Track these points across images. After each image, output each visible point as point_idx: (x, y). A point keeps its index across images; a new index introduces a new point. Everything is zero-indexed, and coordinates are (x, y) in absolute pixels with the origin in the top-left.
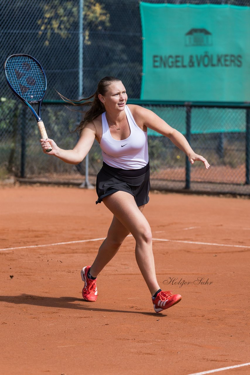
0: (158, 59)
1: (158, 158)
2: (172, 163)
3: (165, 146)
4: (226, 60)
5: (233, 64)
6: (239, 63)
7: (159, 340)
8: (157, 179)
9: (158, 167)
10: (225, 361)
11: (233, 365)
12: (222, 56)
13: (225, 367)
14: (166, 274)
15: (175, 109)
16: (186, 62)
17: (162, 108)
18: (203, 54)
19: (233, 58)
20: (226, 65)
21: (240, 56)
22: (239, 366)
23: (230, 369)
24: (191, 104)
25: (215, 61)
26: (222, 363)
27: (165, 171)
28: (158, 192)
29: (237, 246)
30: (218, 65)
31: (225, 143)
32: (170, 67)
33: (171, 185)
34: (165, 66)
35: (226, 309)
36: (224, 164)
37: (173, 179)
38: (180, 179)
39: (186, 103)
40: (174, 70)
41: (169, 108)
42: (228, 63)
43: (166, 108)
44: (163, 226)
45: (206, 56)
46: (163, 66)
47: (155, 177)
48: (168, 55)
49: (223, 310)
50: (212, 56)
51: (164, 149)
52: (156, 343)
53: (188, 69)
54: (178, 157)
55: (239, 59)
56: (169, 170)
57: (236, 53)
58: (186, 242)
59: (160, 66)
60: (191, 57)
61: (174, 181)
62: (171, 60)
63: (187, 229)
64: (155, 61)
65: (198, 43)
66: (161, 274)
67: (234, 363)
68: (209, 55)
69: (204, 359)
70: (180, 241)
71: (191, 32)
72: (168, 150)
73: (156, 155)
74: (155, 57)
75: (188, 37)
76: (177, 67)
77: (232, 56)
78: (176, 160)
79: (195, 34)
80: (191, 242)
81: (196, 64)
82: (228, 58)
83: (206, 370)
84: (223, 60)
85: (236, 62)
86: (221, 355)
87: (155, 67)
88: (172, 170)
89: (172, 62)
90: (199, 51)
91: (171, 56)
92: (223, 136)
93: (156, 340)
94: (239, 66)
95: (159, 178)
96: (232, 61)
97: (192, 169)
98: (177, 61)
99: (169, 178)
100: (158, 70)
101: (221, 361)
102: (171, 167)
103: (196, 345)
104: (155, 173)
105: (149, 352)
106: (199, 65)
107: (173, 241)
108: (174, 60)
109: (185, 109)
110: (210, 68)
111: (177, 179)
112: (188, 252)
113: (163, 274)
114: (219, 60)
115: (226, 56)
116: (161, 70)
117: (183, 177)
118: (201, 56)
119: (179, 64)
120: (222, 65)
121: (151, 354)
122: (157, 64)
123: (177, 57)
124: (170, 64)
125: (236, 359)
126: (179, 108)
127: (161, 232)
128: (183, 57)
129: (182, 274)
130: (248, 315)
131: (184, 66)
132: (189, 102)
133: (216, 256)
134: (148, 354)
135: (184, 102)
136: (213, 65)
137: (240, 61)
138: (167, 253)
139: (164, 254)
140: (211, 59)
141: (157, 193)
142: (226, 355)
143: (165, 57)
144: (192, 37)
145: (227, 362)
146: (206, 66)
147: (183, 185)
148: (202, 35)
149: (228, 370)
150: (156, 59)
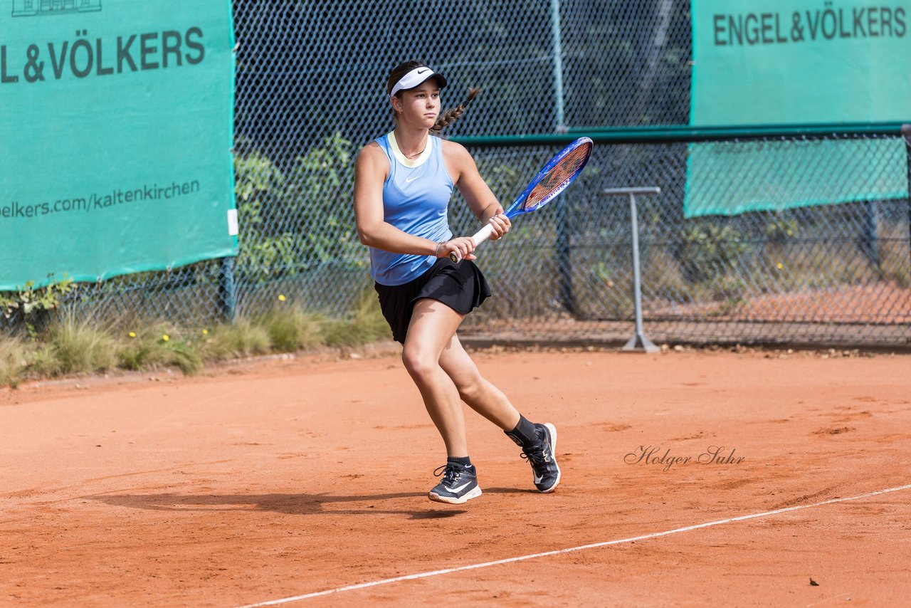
0: (724, 23)
4: (871, 21)
5: (886, 28)
6: (900, 29)
12: (862, 11)
16: (786, 29)
18: (823, 8)
19: (886, 16)
20: (874, 34)
21: (901, 10)
25: (848, 26)
30: (854, 34)
31: (878, 226)
32: (751, 42)
34: (740, 41)
40: (760, 48)
42: (876, 28)
45: (829, 11)
46: (735, 40)
48: (743, 13)
50: (841, 12)
53: (792, 47)
54: (779, 266)
55: (901, 16)
59: (730, 42)
60: (796, 16)
62: (752, 24)
64: (718, 30)
68: (835, 8)
74: (718, 18)
76: (767, 41)
77: (884, 9)
81: (807, 33)
82: (876, 15)
84: (864, 21)
85: (895, 24)
87: (719, 43)
89: (756, 31)
91: (752, 16)
92: (874, 208)
94: (900, 35)
96: (885, 22)
98: (766, 28)
100: (725, 50)
106: (813, 35)
108: (758, 25)
110: (838, 42)
114: (857, 22)
115: (872, 10)
116: (731, 50)
118: (818, 13)
119: (770, 34)
120: (864, 34)
122: (723, 36)
123: (765, 16)
124: (752, 36)
128: (777, 18)
131: (782, 40)
136: (845, 35)
137: (902, 23)
140: (839, 20)
143: (740, 18)
146: (829, 37)
150: (721, 23)
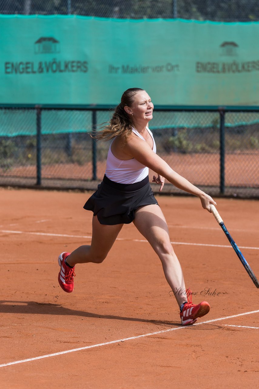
0: (10, 66)
1: (11, 156)
2: (24, 161)
3: (17, 145)
4: (73, 66)
5: (79, 70)
6: (85, 69)
7: (16, 325)
8: (10, 176)
9: (11, 165)
10: (77, 343)
11: (85, 346)
12: (69, 63)
13: (77, 348)
14: (21, 263)
15: (26, 111)
16: (36, 68)
17: (14, 111)
18: (52, 61)
19: (79, 65)
20: (73, 71)
21: (85, 62)
22: (90, 347)
23: (82, 350)
24: (41, 106)
25: (63, 67)
26: (74, 345)
27: (18, 169)
28: (11, 187)
29: (86, 237)
30: (65, 71)
31: (73, 142)
32: (21, 73)
33: (23, 182)
34: (16, 72)
35: (77, 295)
36: (72, 162)
37: (25, 175)
38: (32, 176)
39: (36, 106)
40: (25, 76)
41: (21, 111)
42: (75, 69)
43: (17, 111)
44: (17, 219)
45: (54, 62)
46: (14, 72)
47: (9, 174)
48: (19, 62)
49: (74, 295)
50: (60, 63)
51: (16, 149)
52: (12, 327)
53: (38, 75)
54: (30, 156)
55: (85, 65)
56: (21, 168)
57: (82, 60)
58: (38, 234)
59: (12, 72)
60: (40, 64)
61: (26, 178)
62: (21, 66)
63: (39, 222)
64: (7, 68)
65: (47, 50)
66: (16, 264)
67: (85, 344)
68: (57, 61)
69: (57, 341)
70: (33, 233)
71: (40, 41)
72: (20, 149)
73: (9, 154)
74: (7, 63)
75: (37, 45)
76: (28, 73)
77: (79, 62)
78: (28, 159)
79: (44, 43)
80: (43, 234)
81: (45, 70)
82: (75, 64)
83: (59, 351)
84: (70, 66)
85: (83, 68)
86: (73, 337)
87: (7, 73)
88: (24, 168)
89: (23, 69)
90: (48, 58)
91: (21, 63)
92: (71, 136)
93: (13, 324)
94: (85, 72)
95: (12, 175)
96: (78, 67)
97: (42, 167)
98: (27, 68)
99: (21, 175)
100: (10, 76)
101: (74, 343)
102: (23, 165)
103: (50, 328)
104: (8, 170)
105: (6, 335)
106: (48, 71)
107: (26, 233)
108: (24, 66)
109: (36, 111)
110: (58, 74)
111: (29, 176)
112: (41, 243)
113: (18, 264)
114: (66, 66)
115: (73, 62)
116: (13, 76)
117: (35, 174)
118: (50, 63)
119: (29, 70)
120: (69, 71)
121: (9, 337)
122: (9, 70)
123: (27, 63)
124: (21, 70)
125: (87, 341)
126: (30, 111)
127: (15, 225)
128: (32, 64)
129: (35, 263)
130: (97, 300)
131: (34, 72)
132: (39, 105)
133: (66, 246)
134: (5, 337)
135: (34, 105)
136: (61, 71)
137: (85, 67)
138: (21, 244)
139: (18, 245)
140: (59, 65)
141: (10, 189)
142: (78, 337)
143: (16, 64)
144: (41, 45)
145: (79, 343)
146: (54, 72)
147: (35, 181)
148: (50, 43)
149: (80, 350)
150: (8, 66)
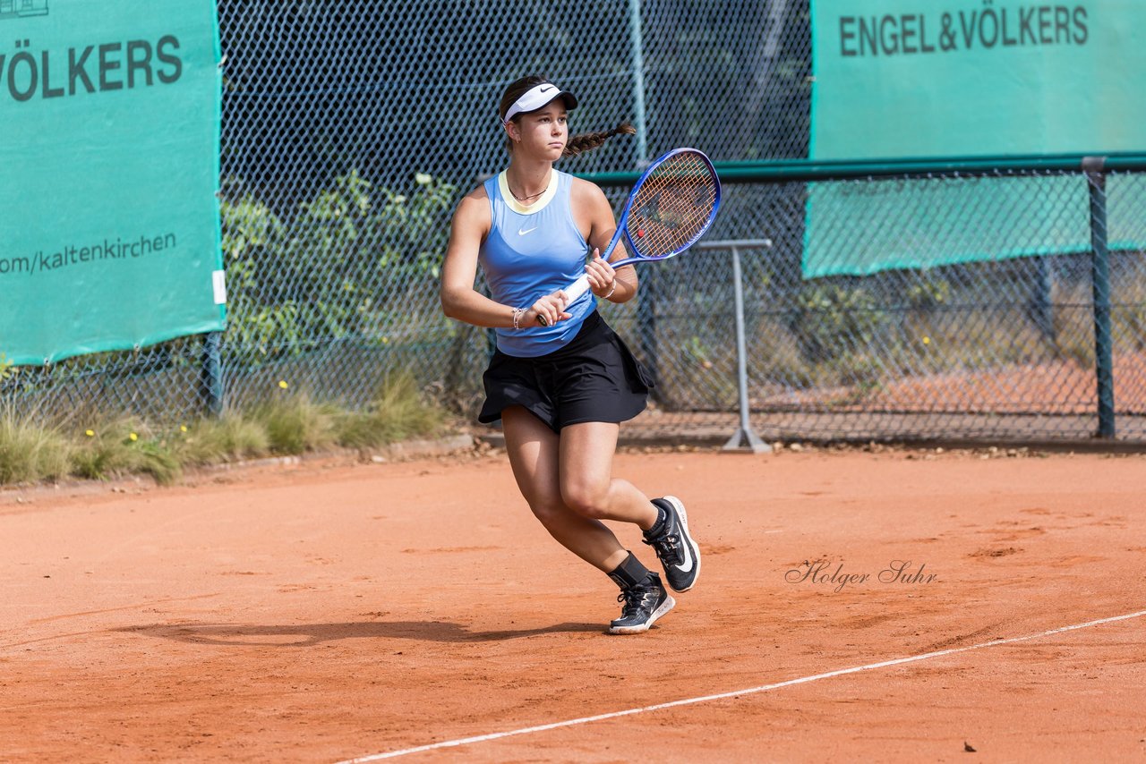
0: (852, 28)
4: (1043, 25)
5: (1063, 35)
6: (1080, 34)
12: (1031, 11)
16: (933, 35)
18: (980, 8)
19: (1062, 17)
20: (1047, 41)
21: (1081, 9)
25: (1013, 30)
30: (1021, 41)
31: (1054, 288)
32: (888, 52)
34: (874, 50)
40: (900, 59)
42: (1049, 32)
45: (989, 12)
46: (868, 49)
50: (1004, 13)
53: (941, 57)
55: (1081, 17)
59: (862, 51)
60: (946, 18)
62: (889, 29)
64: (846, 36)
68: (997, 8)
74: (845, 20)
76: (909, 50)
77: (1060, 9)
81: (960, 40)
82: (1049, 17)
84: (1034, 25)
85: (1073, 28)
87: (846, 53)
89: (894, 37)
91: (888, 18)
92: (1047, 265)
94: (1081, 42)
96: (1060, 26)
98: (907, 34)
100: (855, 63)
106: (968, 43)
108: (897, 29)
110: (1000, 51)
114: (1025, 25)
115: (1044, 10)
116: (865, 64)
118: (974, 15)
119: (913, 42)
120: (1033, 40)
122: (852, 44)
123: (906, 18)
124: (889, 44)
128: (922, 20)
131: (928, 49)
136: (1009, 42)
137: (1083, 27)
140: (1001, 23)
143: (874, 20)
146: (988, 45)
150: (849, 28)
